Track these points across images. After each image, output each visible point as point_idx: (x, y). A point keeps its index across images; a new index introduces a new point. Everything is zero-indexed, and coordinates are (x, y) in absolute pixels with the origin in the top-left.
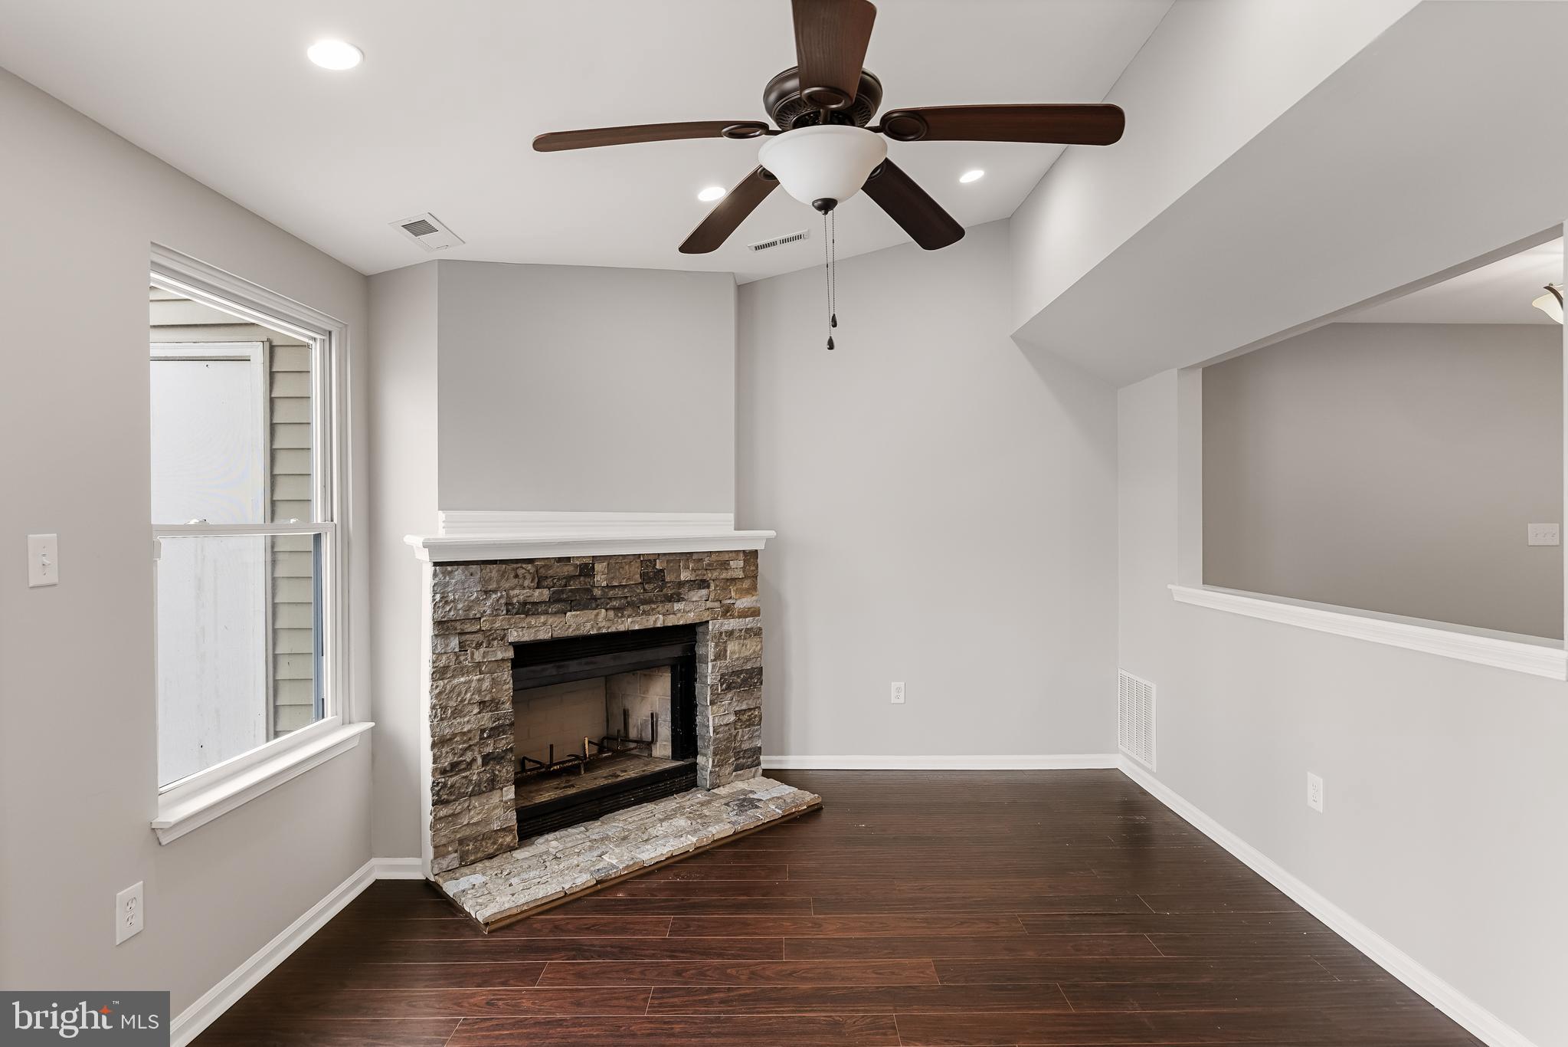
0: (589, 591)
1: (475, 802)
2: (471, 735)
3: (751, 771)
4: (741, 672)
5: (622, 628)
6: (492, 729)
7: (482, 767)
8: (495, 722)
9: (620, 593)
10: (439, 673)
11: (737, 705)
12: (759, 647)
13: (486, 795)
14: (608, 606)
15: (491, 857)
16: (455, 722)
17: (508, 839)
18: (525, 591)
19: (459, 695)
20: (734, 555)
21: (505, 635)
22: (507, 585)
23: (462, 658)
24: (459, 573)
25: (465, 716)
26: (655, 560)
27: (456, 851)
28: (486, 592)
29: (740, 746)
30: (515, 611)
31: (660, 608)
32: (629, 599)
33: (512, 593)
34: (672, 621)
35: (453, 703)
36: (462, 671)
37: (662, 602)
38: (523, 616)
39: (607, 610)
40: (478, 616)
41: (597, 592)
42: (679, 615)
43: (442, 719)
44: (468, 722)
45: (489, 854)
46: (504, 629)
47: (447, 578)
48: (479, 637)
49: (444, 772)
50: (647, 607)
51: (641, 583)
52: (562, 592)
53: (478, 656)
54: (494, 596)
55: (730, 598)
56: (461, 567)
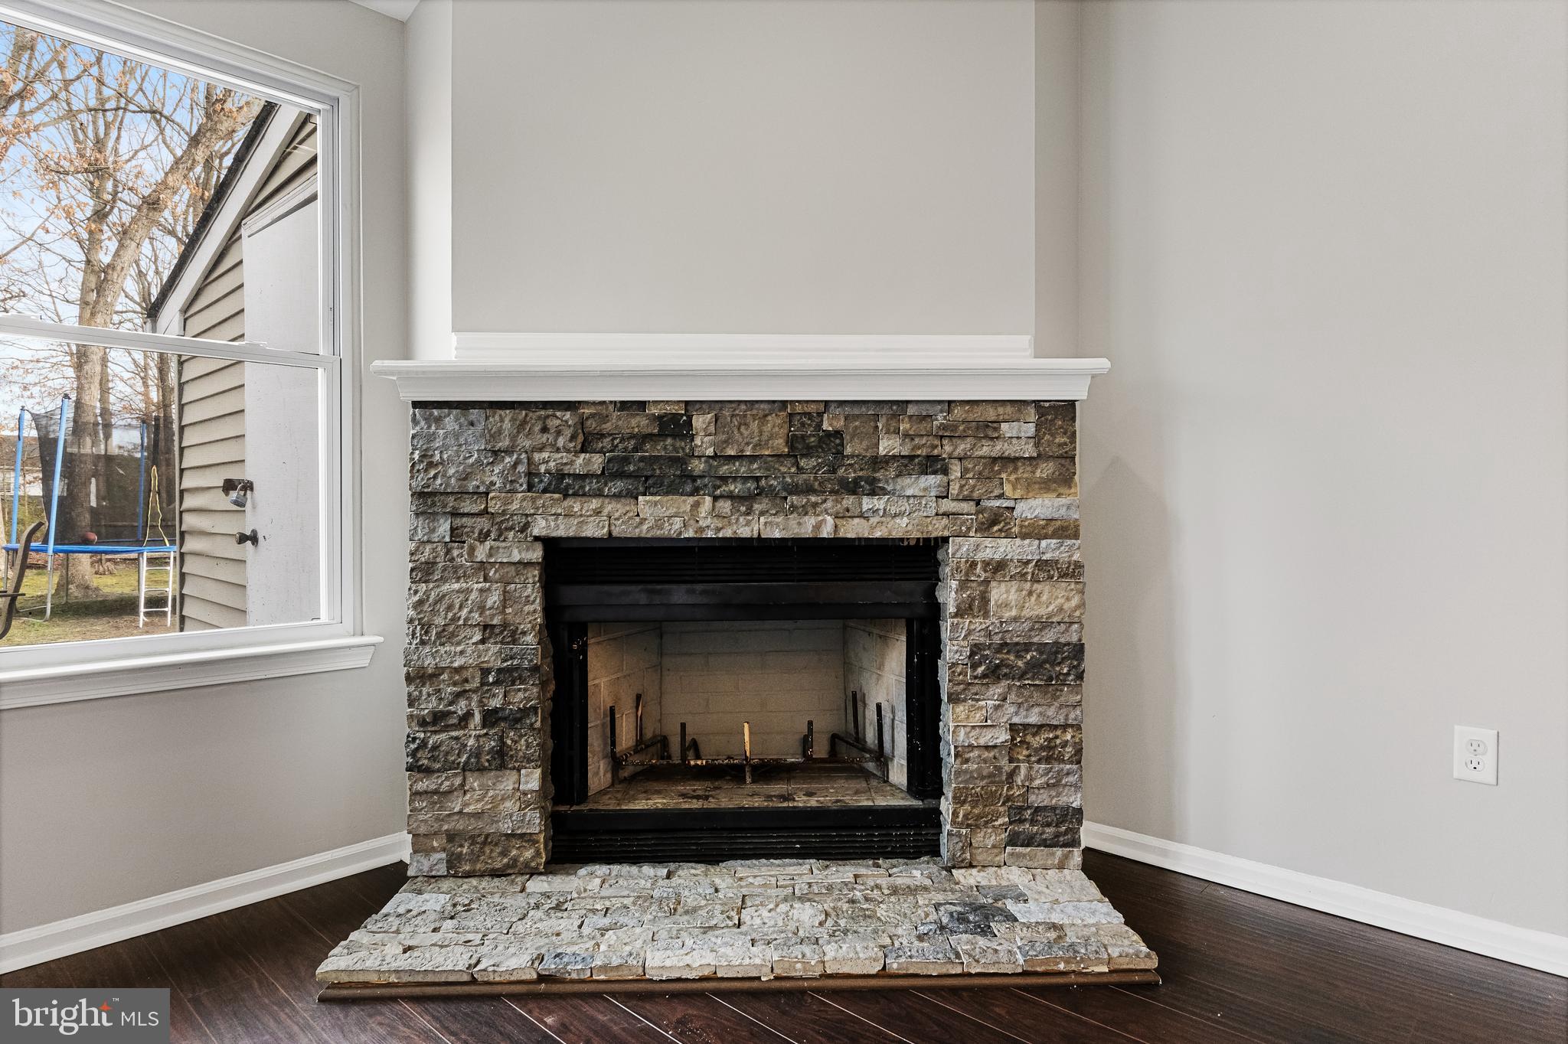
0: (680, 462)
1: (474, 782)
2: (467, 674)
3: (1053, 854)
4: (1027, 647)
5: (745, 532)
6: (500, 671)
7: (484, 727)
8: (506, 661)
9: (743, 469)
10: (422, 572)
11: (1017, 713)
12: (1074, 602)
13: (493, 773)
14: (718, 492)
15: (495, 874)
16: (442, 650)
17: (528, 854)
18: (560, 455)
19: (450, 608)
20: (1009, 409)
21: (526, 526)
22: (527, 443)
23: (455, 553)
24: (451, 422)
25: (459, 644)
26: (820, 415)
27: (444, 850)
28: (495, 453)
29: (1024, 796)
30: (542, 486)
31: (829, 504)
32: (763, 482)
33: (537, 456)
34: (853, 529)
35: (439, 621)
36: (455, 572)
37: (833, 492)
38: (556, 496)
39: (716, 499)
40: (482, 489)
41: (698, 466)
42: (874, 520)
43: (423, 643)
44: (462, 652)
45: (493, 869)
46: (527, 515)
47: (433, 428)
48: (483, 523)
49: (423, 723)
50: (794, 499)
51: (788, 456)
52: (626, 460)
53: (481, 554)
54: (508, 459)
55: (1001, 496)
56: (455, 412)
